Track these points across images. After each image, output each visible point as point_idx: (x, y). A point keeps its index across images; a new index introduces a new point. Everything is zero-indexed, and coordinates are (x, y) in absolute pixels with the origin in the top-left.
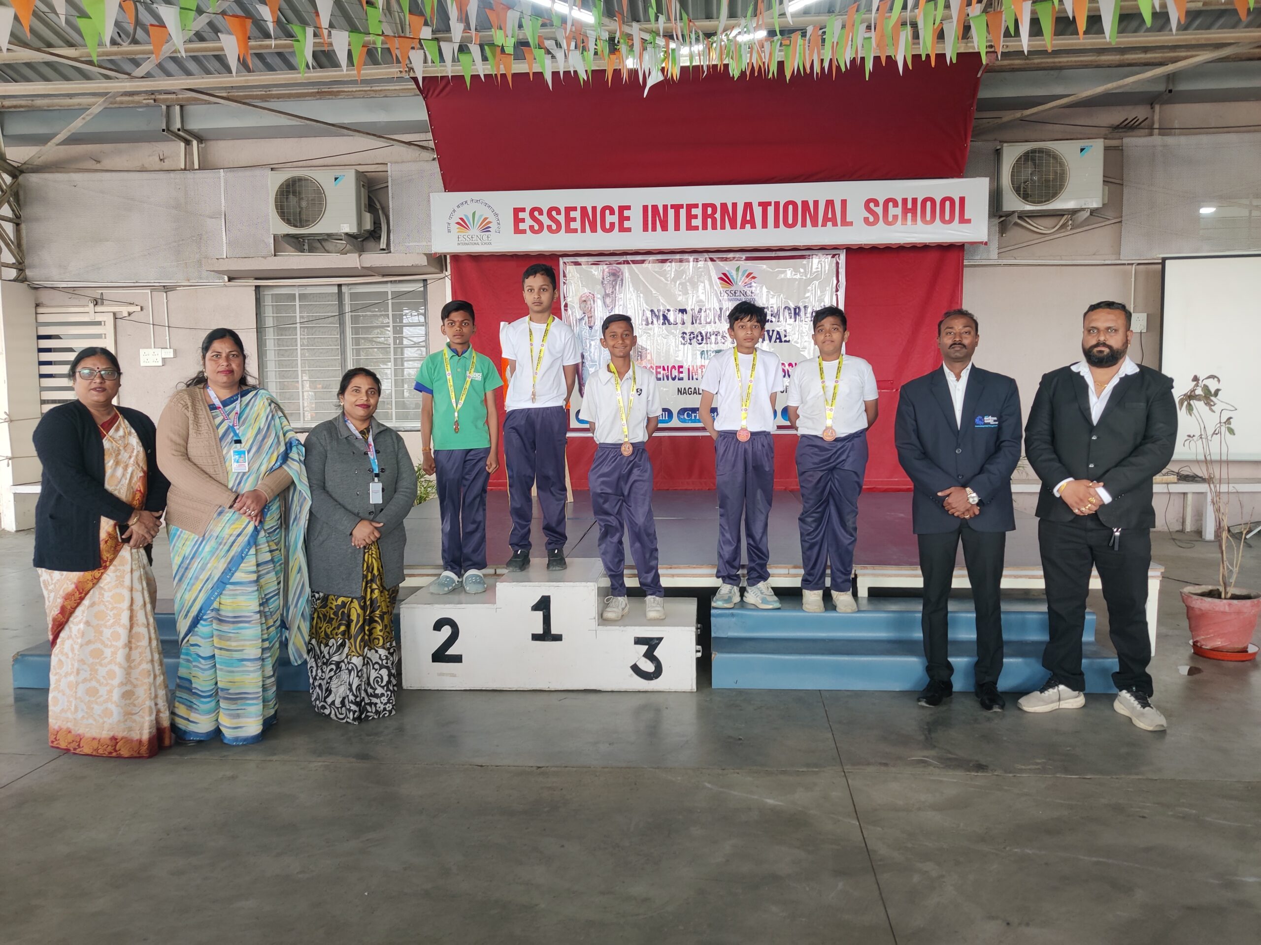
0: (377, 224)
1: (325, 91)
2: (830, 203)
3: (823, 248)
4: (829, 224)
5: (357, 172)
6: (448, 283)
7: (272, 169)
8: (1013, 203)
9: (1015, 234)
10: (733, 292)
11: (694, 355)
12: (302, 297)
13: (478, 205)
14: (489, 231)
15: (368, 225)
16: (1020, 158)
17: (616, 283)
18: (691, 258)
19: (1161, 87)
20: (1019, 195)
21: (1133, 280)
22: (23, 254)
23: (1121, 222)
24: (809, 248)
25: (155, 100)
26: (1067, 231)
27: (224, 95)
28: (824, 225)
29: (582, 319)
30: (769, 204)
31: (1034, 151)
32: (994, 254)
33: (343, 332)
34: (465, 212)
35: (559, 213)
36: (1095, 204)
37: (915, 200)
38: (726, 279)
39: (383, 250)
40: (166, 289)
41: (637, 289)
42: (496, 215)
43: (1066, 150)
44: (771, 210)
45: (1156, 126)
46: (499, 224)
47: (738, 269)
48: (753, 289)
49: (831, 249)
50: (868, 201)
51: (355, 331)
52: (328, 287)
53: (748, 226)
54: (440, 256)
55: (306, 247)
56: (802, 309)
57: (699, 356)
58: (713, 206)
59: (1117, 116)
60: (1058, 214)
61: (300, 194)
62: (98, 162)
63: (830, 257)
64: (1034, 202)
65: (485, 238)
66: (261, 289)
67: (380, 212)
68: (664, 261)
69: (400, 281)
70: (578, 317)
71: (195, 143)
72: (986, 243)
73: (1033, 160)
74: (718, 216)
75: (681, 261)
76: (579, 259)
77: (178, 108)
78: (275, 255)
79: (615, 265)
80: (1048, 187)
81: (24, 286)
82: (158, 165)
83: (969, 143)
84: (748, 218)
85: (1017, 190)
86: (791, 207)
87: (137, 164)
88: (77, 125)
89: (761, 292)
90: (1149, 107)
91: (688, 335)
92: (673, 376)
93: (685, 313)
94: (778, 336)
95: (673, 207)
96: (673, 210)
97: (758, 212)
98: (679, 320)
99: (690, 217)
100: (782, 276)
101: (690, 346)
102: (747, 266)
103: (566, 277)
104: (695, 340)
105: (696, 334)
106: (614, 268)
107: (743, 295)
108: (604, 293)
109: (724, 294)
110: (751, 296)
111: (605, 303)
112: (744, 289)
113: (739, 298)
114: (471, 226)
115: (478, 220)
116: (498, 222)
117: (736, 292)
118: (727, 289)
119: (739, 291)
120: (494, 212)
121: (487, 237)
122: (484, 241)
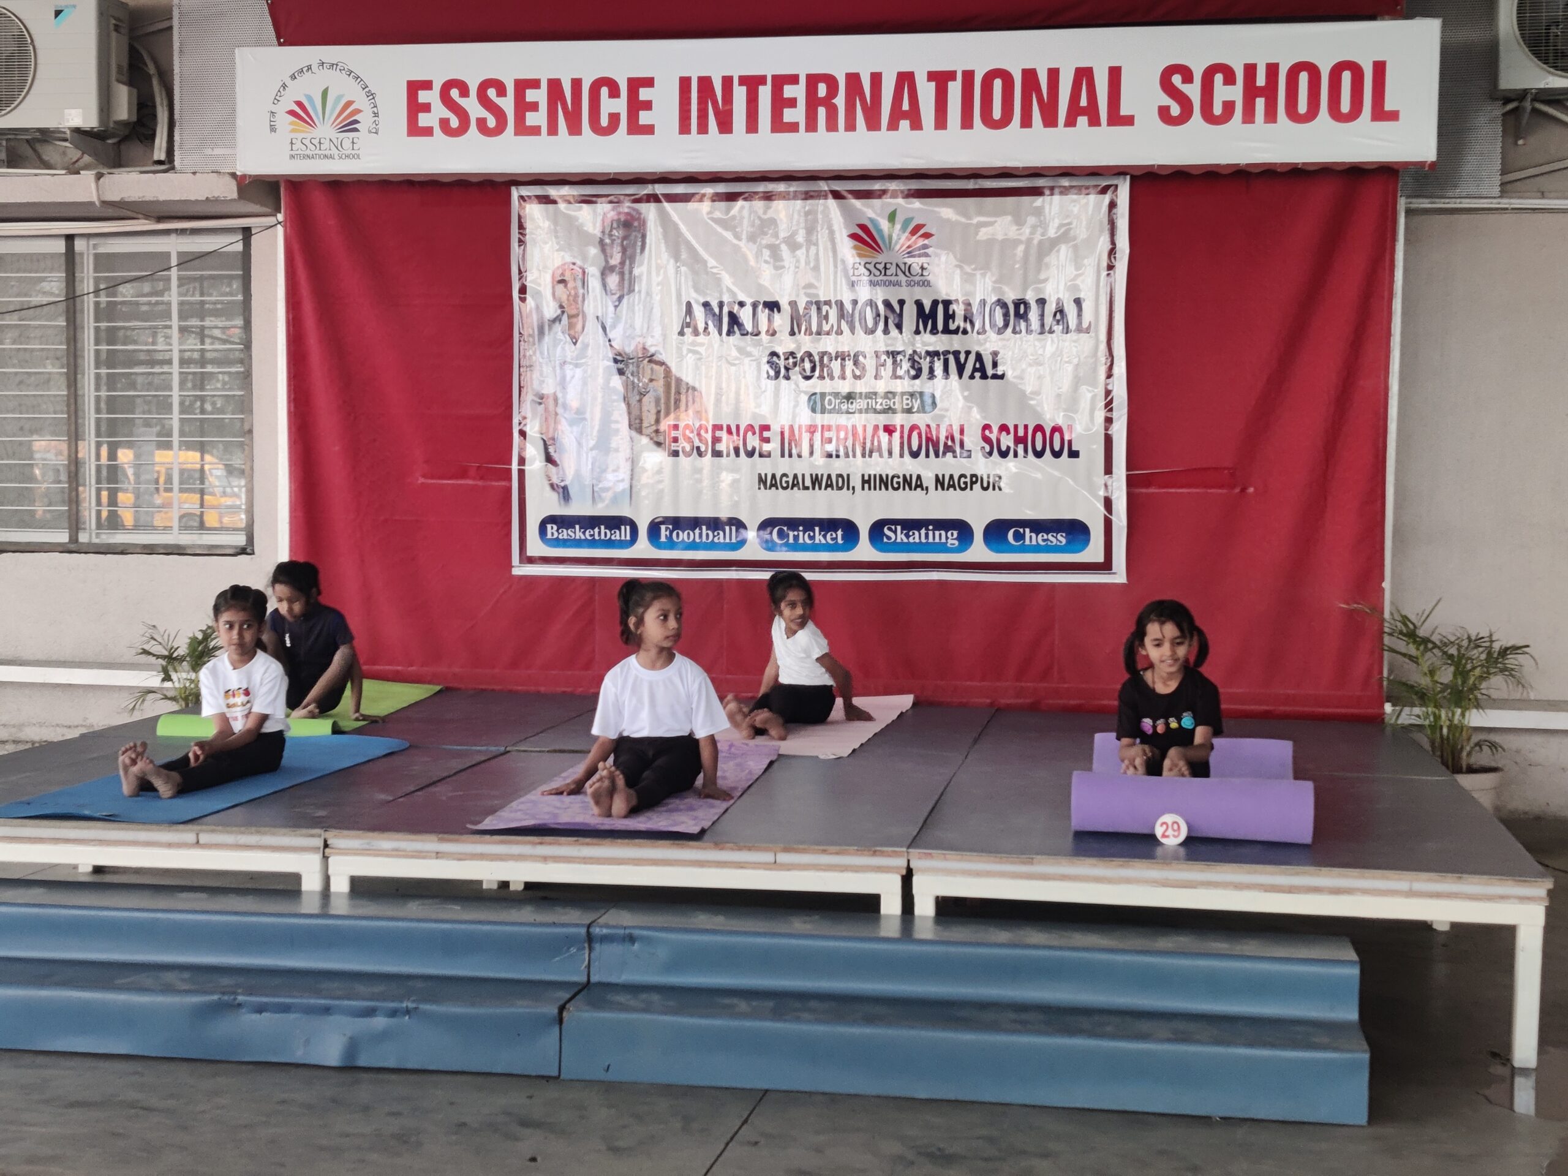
0: (147, 109)
4: (1082, 121)
6: (280, 237)
8: (1521, 71)
10: (881, 267)
11: (794, 402)
13: (334, 74)
14: (356, 130)
15: (125, 112)
17: (631, 244)
18: (790, 191)
20: (1535, 52)
28: (1071, 122)
29: (557, 319)
30: (952, 75)
33: (74, 339)
34: (307, 89)
35: (502, 92)
37: (1271, 70)
38: (865, 237)
39: (158, 163)
41: (675, 256)
42: (371, 95)
44: (955, 90)
46: (376, 115)
47: (892, 218)
48: (926, 260)
49: (1098, 176)
50: (1169, 71)
51: (102, 336)
52: (43, 240)
53: (904, 124)
54: (267, 181)
55: (6, 155)
56: (1034, 307)
57: (805, 404)
58: (831, 81)
63: (1095, 192)
65: (347, 144)
67: (154, 82)
69: (192, 231)
72: (1436, 166)
74: (840, 100)
75: (768, 197)
76: (553, 191)
79: (629, 205)
84: (905, 106)
86: (998, 84)
89: (944, 265)
91: (782, 358)
92: (749, 448)
93: (775, 310)
94: (978, 366)
95: (743, 80)
96: (744, 89)
97: (926, 92)
98: (763, 326)
99: (780, 103)
100: (984, 234)
101: (784, 382)
102: (913, 210)
103: (524, 229)
104: (797, 368)
105: (799, 356)
106: (626, 210)
107: (904, 273)
108: (603, 264)
109: (863, 270)
110: (922, 275)
111: (604, 285)
112: (906, 260)
113: (893, 278)
114: (318, 118)
115: (333, 107)
116: (375, 109)
117: (888, 266)
118: (869, 260)
119: (894, 265)
120: (367, 90)
121: (353, 143)
122: (344, 152)
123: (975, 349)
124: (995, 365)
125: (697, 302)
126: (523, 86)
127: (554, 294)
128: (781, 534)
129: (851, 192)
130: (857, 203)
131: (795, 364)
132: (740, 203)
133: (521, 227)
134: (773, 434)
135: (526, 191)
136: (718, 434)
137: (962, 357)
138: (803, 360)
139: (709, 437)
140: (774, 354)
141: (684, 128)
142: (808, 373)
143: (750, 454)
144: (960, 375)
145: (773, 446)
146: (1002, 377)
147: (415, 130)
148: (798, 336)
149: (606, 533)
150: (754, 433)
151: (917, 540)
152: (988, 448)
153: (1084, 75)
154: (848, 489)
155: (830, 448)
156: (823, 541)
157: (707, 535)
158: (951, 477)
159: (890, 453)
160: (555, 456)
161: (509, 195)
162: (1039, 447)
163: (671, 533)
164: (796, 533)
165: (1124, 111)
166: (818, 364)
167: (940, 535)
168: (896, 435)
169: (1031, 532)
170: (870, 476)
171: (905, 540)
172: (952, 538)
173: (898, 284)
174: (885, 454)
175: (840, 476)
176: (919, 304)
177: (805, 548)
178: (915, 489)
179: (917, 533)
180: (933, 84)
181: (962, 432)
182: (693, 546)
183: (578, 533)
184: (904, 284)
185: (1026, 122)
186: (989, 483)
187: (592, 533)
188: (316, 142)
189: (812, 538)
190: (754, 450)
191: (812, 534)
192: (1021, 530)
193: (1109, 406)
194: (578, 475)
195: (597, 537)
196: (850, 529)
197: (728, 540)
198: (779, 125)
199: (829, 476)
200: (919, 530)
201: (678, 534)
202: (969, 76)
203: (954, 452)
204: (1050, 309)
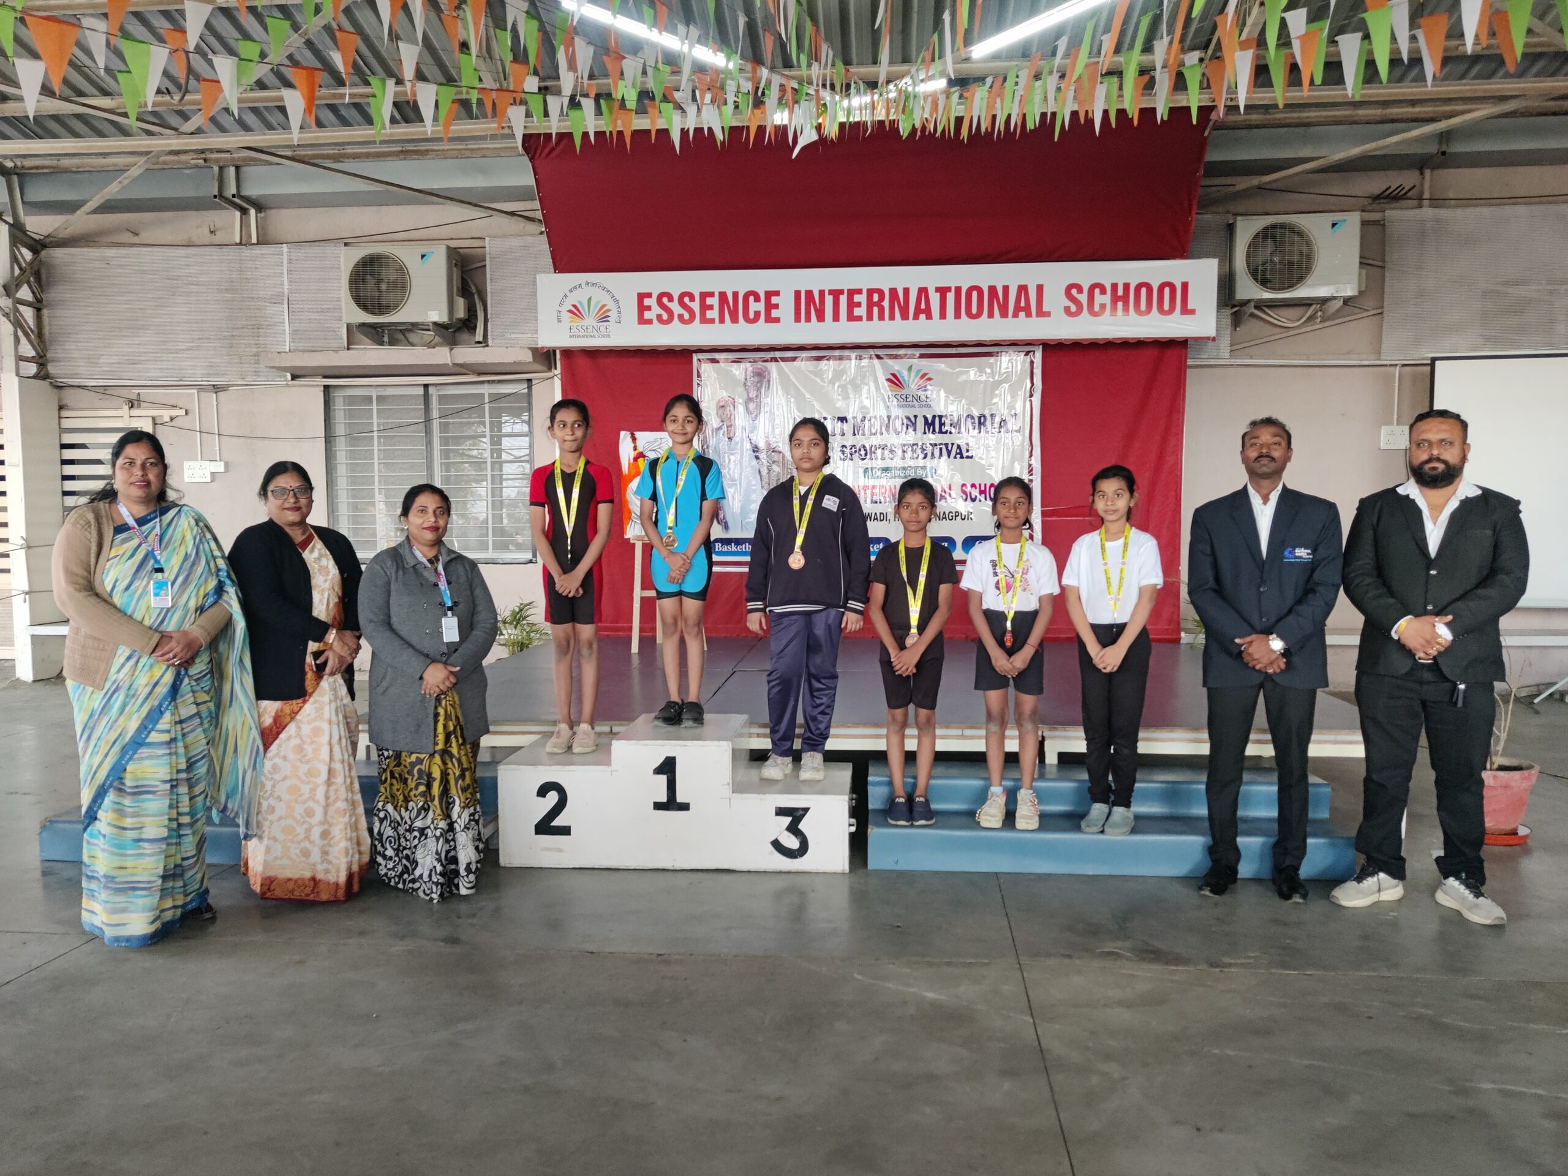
0: (471, 311)
1: (409, 151)
2: (1023, 289)
3: (1014, 344)
4: (1022, 314)
5: (449, 248)
6: (558, 384)
7: (346, 244)
8: (1248, 289)
9: (1251, 327)
10: (904, 397)
11: (856, 473)
12: (381, 399)
13: (595, 289)
14: (608, 321)
15: (461, 313)
16: (1258, 234)
17: (762, 385)
18: (853, 354)
19: (1432, 149)
20: (1256, 280)
21: (1397, 384)
22: (45, 346)
23: (1381, 313)
24: (997, 344)
25: (205, 160)
26: (1316, 324)
27: (289, 153)
28: (1015, 315)
29: (720, 428)
30: (949, 289)
31: (1274, 226)
32: (1225, 351)
33: (429, 443)
34: (578, 298)
35: (692, 299)
36: (1350, 291)
37: (1126, 286)
38: (895, 381)
39: (479, 342)
40: (217, 389)
41: (787, 392)
42: (616, 301)
43: (1314, 225)
44: (951, 297)
45: (1426, 195)
46: (619, 312)
47: (910, 369)
48: (929, 393)
49: (1024, 345)
50: (1070, 287)
51: (445, 441)
52: (411, 387)
53: (922, 316)
54: (548, 351)
55: (386, 339)
56: (989, 418)
57: (861, 474)
58: (881, 292)
59: (1376, 183)
60: (1304, 303)
61: (379, 274)
62: (137, 234)
63: (1022, 354)
64: (1274, 289)
65: (603, 329)
66: (331, 390)
67: (476, 297)
68: (819, 359)
69: (500, 381)
70: (715, 426)
71: (252, 212)
72: (1214, 339)
73: (1274, 237)
74: (886, 304)
75: (841, 358)
76: (717, 356)
77: (232, 169)
78: (348, 349)
79: (761, 363)
80: (1291, 270)
81: (45, 384)
82: (208, 239)
83: (1195, 217)
84: (923, 306)
85: (1254, 273)
86: (975, 294)
87: (181, 238)
88: (113, 190)
89: (938, 396)
90: (1417, 173)
91: (848, 447)
93: (844, 421)
94: (958, 451)
95: (831, 292)
96: (831, 296)
97: (934, 299)
98: (838, 430)
99: (852, 305)
100: (964, 377)
101: (850, 460)
102: (922, 365)
103: (701, 377)
104: (857, 453)
105: (858, 446)
106: (759, 367)
107: (917, 400)
108: (746, 397)
109: (893, 399)
111: (747, 409)
112: (918, 393)
113: (910, 403)
114: (586, 314)
115: (594, 308)
116: (619, 309)
118: (897, 393)
119: (911, 396)
120: (614, 298)
121: (606, 329)
122: (601, 334)
123: (958, 442)
124: (968, 451)
126: (704, 296)
127: (717, 414)
129: (886, 355)
130: (890, 362)
131: (855, 451)
132: (824, 362)
133: (699, 376)
135: (701, 356)
137: (950, 448)
138: (860, 449)
140: (843, 446)
141: (797, 319)
142: (863, 456)
144: (949, 456)
146: (972, 458)
147: (642, 321)
148: (857, 436)
152: (965, 497)
154: (886, 520)
155: (875, 498)
161: (691, 358)
166: (868, 451)
173: (913, 406)
176: (926, 418)
181: (950, 488)
183: (733, 548)
184: (917, 406)
185: (991, 315)
186: (965, 515)
187: (741, 547)
188: (584, 328)
193: (1031, 472)
194: (733, 515)
198: (852, 317)
199: (875, 513)
202: (958, 290)
204: (997, 419)
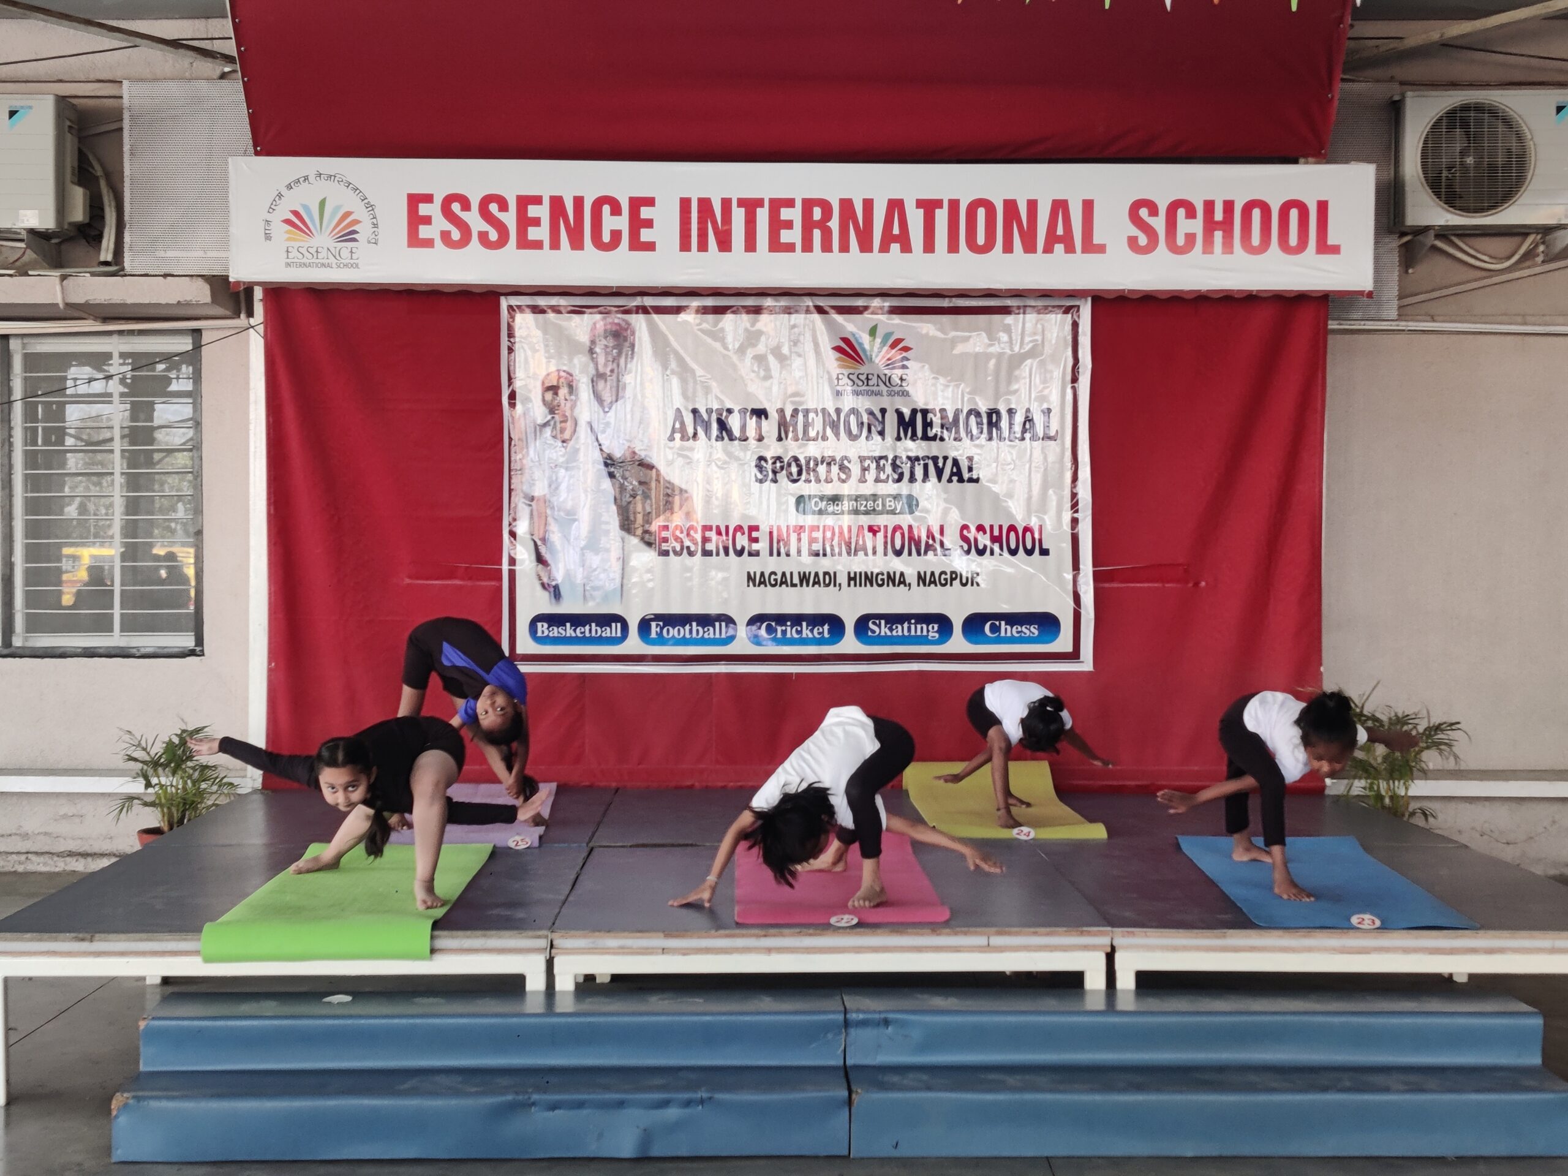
0: (96, 210)
3: (1046, 295)
5: (59, 97)
6: (256, 340)
8: (1425, 210)
9: (1431, 269)
10: (863, 377)
11: (781, 504)
13: (332, 185)
14: (355, 240)
15: (77, 213)
16: (1440, 120)
17: (620, 354)
18: (778, 306)
20: (1437, 193)
24: (1018, 295)
28: (1048, 249)
29: (545, 425)
30: (939, 203)
31: (1466, 108)
34: (304, 198)
35: (503, 206)
37: (1229, 206)
38: (848, 350)
39: (107, 265)
41: (663, 364)
42: (370, 207)
43: (1529, 106)
44: (942, 217)
46: (375, 226)
47: (873, 332)
48: (906, 372)
49: (1062, 298)
50: (1137, 205)
53: (895, 247)
54: (245, 288)
56: (1006, 416)
57: (792, 506)
58: (825, 206)
60: (1516, 233)
63: (1058, 313)
64: (1467, 210)
65: (344, 253)
67: (104, 186)
68: (719, 311)
72: (1370, 294)
73: (1465, 125)
74: (834, 225)
75: (756, 311)
76: (542, 301)
79: (620, 316)
80: (1493, 179)
83: (1339, 86)
84: (896, 231)
85: (1434, 183)
86: (981, 212)
89: (922, 377)
91: (770, 462)
92: (739, 548)
93: (763, 417)
94: (955, 470)
95: (742, 203)
96: (743, 210)
97: (915, 219)
98: (751, 432)
99: (777, 225)
100: (963, 348)
101: (773, 485)
102: (893, 324)
103: (514, 337)
104: (784, 472)
105: (786, 460)
106: (616, 321)
107: (885, 384)
108: (594, 372)
109: (845, 380)
110: (901, 386)
111: (595, 392)
112: (886, 372)
113: (875, 388)
114: (316, 228)
115: (331, 218)
116: (374, 220)
117: (870, 377)
118: (851, 371)
119: (876, 376)
120: (366, 201)
121: (351, 252)
122: (343, 261)
123: (952, 454)
124: (970, 469)
125: (687, 409)
126: (524, 202)
127: (544, 400)
128: (770, 629)
129: (833, 307)
130: (839, 318)
131: (782, 468)
132: (729, 318)
133: (511, 335)
134: (762, 535)
135: (515, 301)
136: (708, 534)
137: (940, 465)
138: (789, 465)
139: (698, 537)
140: (761, 458)
141: (685, 246)
142: (795, 477)
143: (739, 553)
144: (939, 478)
145: (762, 546)
146: (977, 481)
147: (415, 240)
148: (784, 442)
149: (596, 631)
150: (743, 534)
151: (900, 633)
152: (966, 547)
153: (1060, 207)
154: (835, 585)
155: (817, 547)
156: (810, 635)
157: (698, 631)
158: (933, 574)
159: (874, 553)
160: (547, 556)
161: (498, 304)
162: (1013, 546)
163: (662, 629)
164: (784, 628)
165: (1097, 240)
166: (804, 467)
167: (922, 628)
168: (880, 536)
169: (1006, 624)
170: (855, 573)
171: (889, 633)
172: (933, 631)
173: (879, 394)
174: (870, 552)
175: (825, 573)
176: (900, 414)
177: (792, 642)
178: (899, 585)
179: (900, 627)
180: (921, 211)
181: (942, 532)
182: (684, 642)
183: (569, 631)
184: (885, 393)
185: (1008, 248)
186: (967, 578)
187: (583, 630)
188: (313, 251)
189: (799, 632)
190: (743, 549)
191: (799, 629)
192: (997, 623)
193: (1075, 506)
194: (568, 575)
195: (587, 635)
196: (835, 624)
197: (717, 636)
198: (776, 245)
199: (817, 574)
200: (902, 624)
201: (668, 631)
202: (954, 205)
203: (935, 550)
204: (1019, 418)
